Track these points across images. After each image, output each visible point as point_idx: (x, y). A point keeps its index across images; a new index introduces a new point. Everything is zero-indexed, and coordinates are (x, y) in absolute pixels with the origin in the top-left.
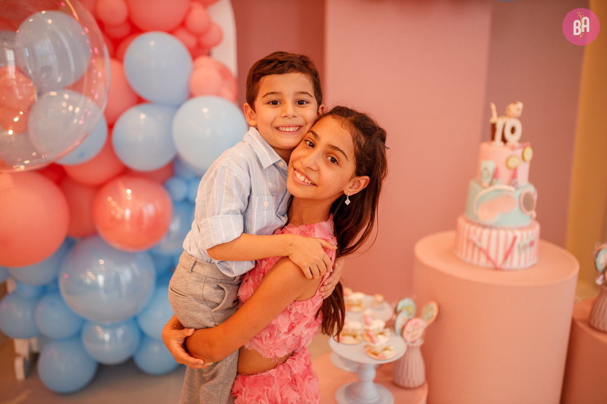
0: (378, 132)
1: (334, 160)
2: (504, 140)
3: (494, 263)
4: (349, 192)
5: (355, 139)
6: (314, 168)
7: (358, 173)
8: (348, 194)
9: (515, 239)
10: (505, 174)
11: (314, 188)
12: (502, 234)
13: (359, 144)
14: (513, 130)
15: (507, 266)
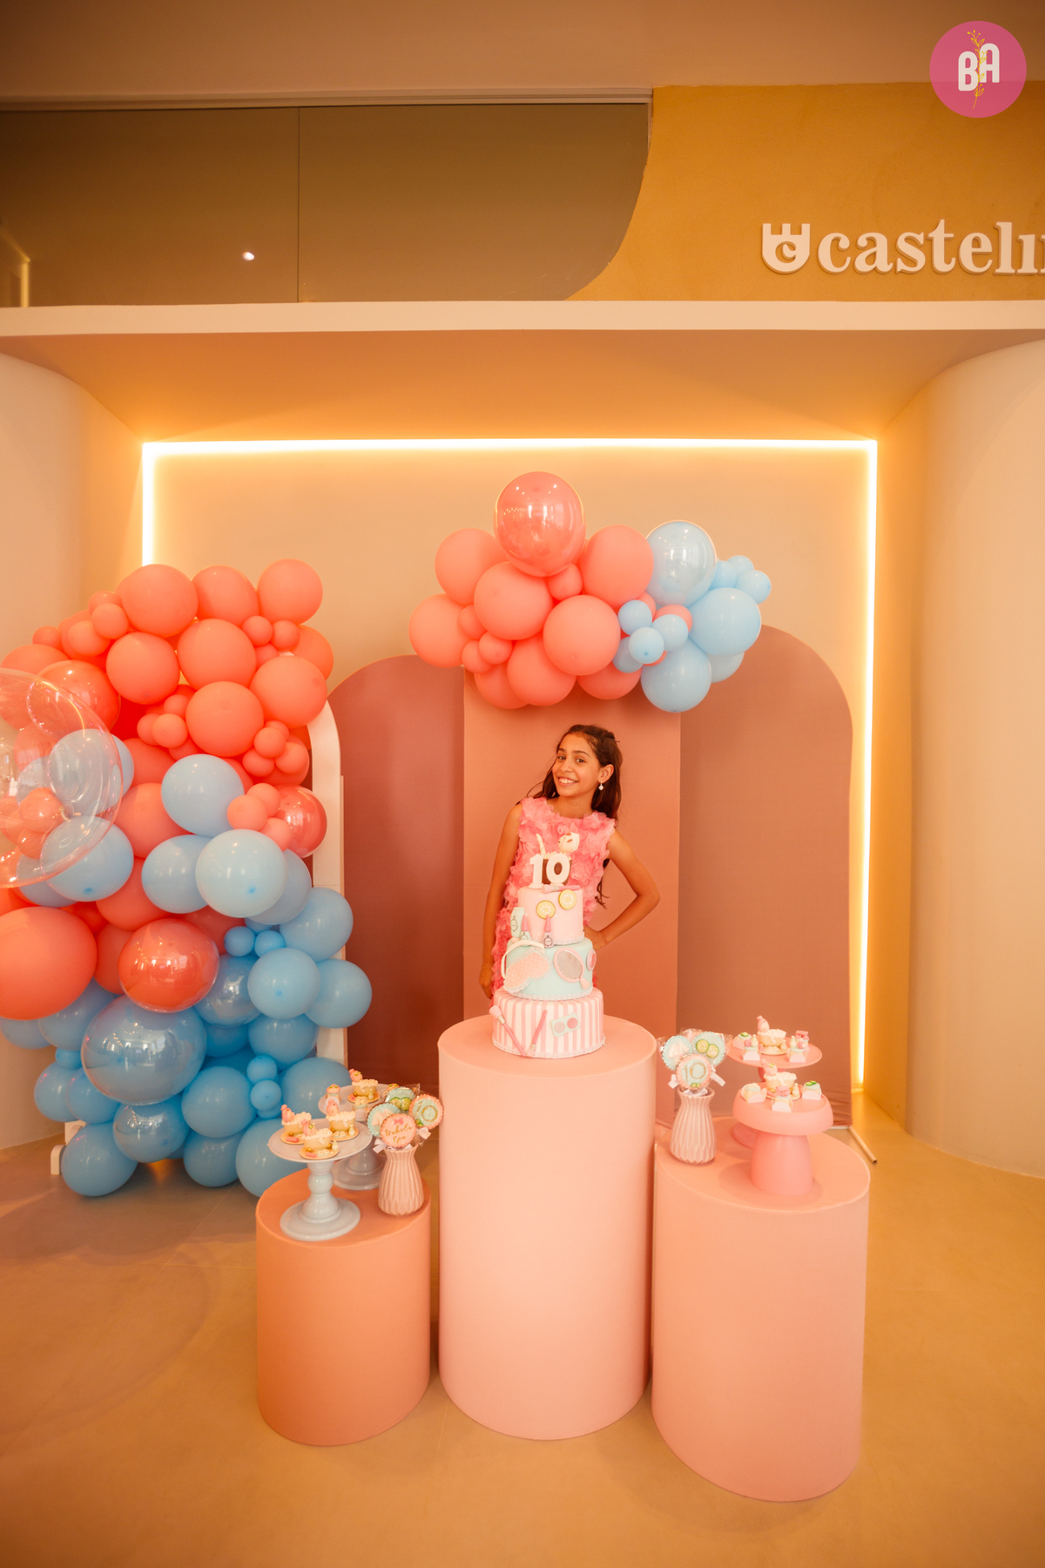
0: (604, 734)
1: (581, 761)
2: (546, 881)
3: (521, 1048)
4: (602, 781)
5: (588, 741)
6: (570, 770)
7: (603, 764)
8: (602, 782)
9: (544, 1013)
10: (538, 925)
11: (577, 784)
12: (529, 1007)
13: (594, 744)
14: (558, 868)
15: (538, 1053)
